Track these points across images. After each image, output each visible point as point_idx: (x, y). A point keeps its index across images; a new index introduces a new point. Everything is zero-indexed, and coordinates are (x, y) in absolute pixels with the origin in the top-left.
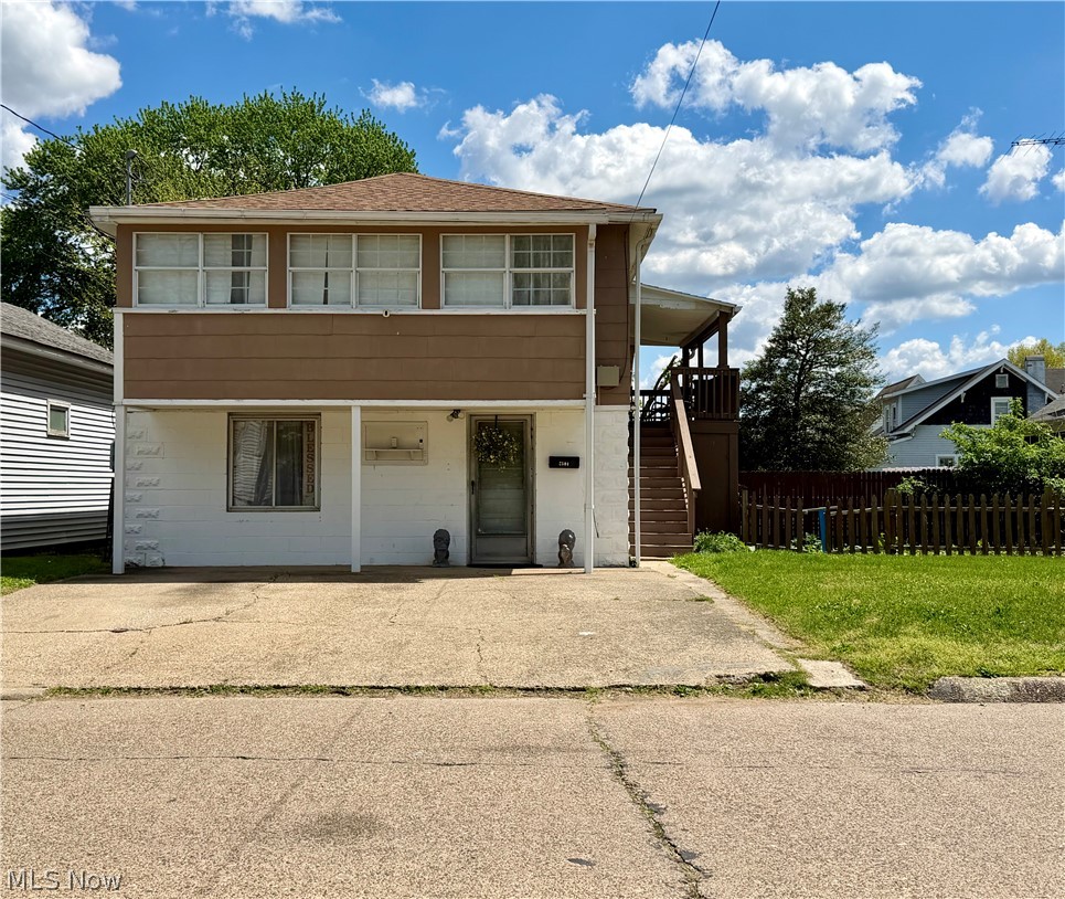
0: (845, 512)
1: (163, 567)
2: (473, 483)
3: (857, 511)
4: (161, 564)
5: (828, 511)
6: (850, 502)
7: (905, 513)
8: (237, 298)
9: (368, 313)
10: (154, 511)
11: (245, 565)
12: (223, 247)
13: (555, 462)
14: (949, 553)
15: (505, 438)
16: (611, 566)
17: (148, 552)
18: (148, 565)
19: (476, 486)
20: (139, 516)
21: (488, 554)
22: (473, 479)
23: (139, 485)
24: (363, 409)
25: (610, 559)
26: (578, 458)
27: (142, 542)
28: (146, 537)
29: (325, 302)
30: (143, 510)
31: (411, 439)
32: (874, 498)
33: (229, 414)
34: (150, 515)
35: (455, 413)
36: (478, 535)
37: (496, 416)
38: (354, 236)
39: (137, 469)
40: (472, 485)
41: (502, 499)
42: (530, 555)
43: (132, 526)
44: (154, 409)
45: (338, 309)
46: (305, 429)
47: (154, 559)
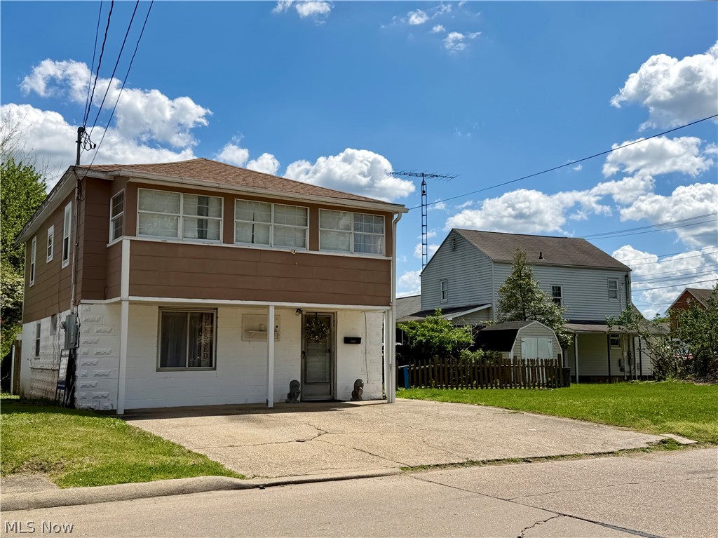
0: (417, 368)
3: (422, 367)
4: (110, 408)
5: (410, 368)
6: (425, 363)
7: (444, 368)
8: (202, 235)
9: (282, 250)
10: (106, 371)
11: (167, 406)
12: (194, 203)
13: (348, 340)
14: (457, 389)
16: (374, 399)
17: (102, 400)
18: (101, 409)
19: (305, 354)
20: (96, 375)
21: (311, 395)
22: (304, 349)
23: (97, 354)
24: (276, 307)
25: (373, 396)
26: (360, 338)
27: (97, 393)
28: (101, 390)
29: (253, 242)
30: (98, 371)
32: (430, 361)
33: (159, 307)
34: (104, 374)
35: (299, 310)
36: (305, 382)
37: (316, 313)
38: (273, 204)
39: (95, 343)
40: (303, 353)
41: (317, 363)
42: (332, 394)
43: (91, 382)
45: (264, 247)
46: (204, 318)
47: (106, 405)
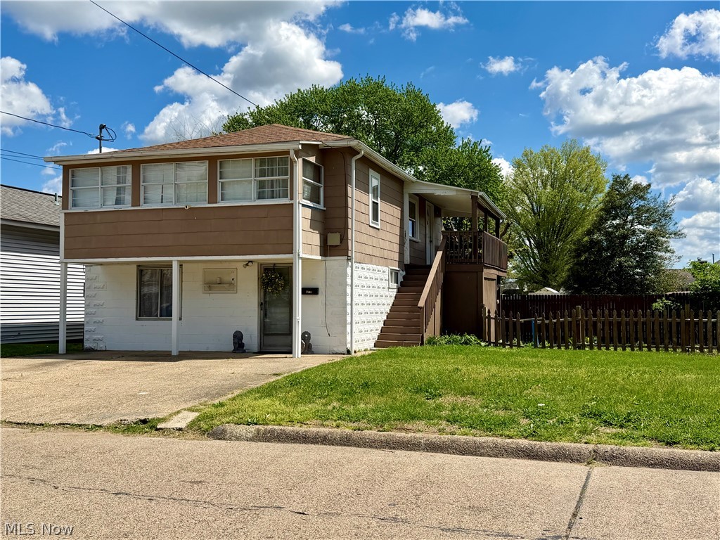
0: (547, 322)
1: (106, 351)
2: (262, 304)
3: (555, 321)
4: (104, 349)
5: (536, 321)
7: (587, 323)
8: (121, 201)
9: (180, 207)
10: (101, 319)
12: (112, 174)
13: (305, 291)
15: (276, 277)
16: (336, 354)
17: (99, 342)
18: (98, 349)
19: (264, 306)
20: (94, 322)
21: (270, 346)
22: (262, 301)
23: (95, 305)
25: (336, 350)
26: (317, 289)
27: (95, 337)
28: (97, 334)
29: (162, 202)
31: (227, 278)
33: (138, 266)
34: (99, 322)
35: (249, 263)
36: (265, 335)
37: (274, 264)
38: (174, 163)
39: (94, 297)
41: (278, 313)
43: (91, 328)
44: (101, 264)
47: (101, 346)
